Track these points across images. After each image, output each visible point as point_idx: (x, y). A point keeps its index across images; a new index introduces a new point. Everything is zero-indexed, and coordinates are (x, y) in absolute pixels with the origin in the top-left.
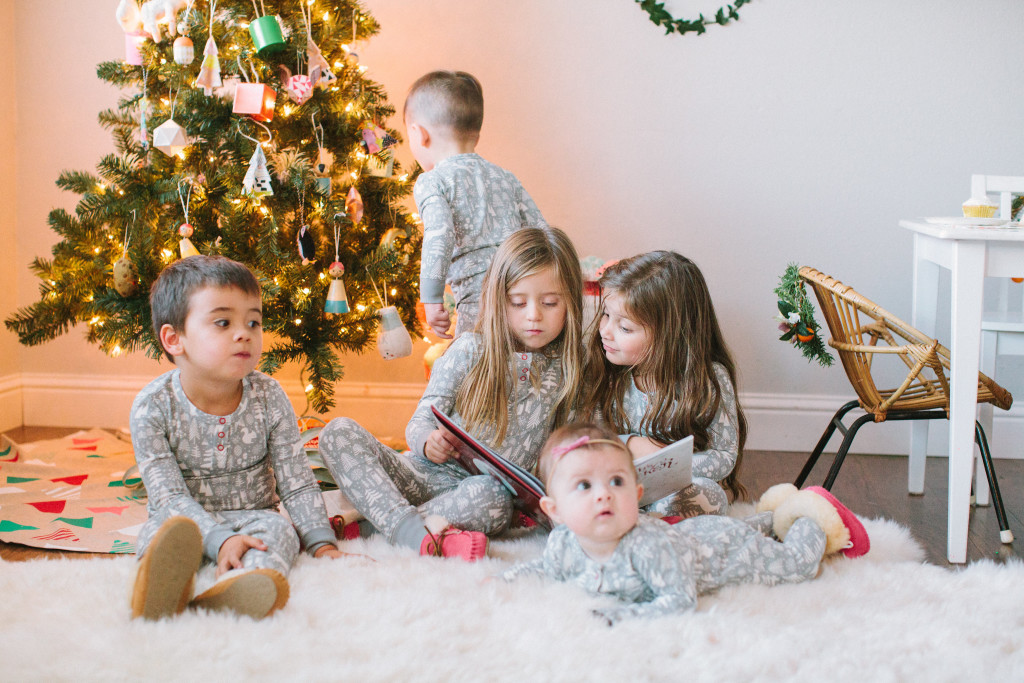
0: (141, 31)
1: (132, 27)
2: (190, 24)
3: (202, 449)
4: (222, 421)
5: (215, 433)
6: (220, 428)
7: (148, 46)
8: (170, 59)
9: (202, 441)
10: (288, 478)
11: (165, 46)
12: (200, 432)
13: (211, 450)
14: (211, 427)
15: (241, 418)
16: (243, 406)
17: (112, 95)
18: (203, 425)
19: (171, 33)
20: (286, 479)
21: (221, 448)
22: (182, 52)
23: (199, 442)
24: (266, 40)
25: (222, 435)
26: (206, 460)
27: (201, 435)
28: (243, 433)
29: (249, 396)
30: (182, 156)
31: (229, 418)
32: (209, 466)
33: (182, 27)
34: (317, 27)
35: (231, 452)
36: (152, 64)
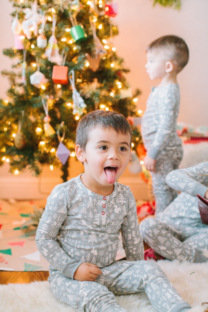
0: (22, 33)
1: (19, 32)
2: (45, 29)
3: (94, 214)
4: (105, 198)
5: (101, 205)
6: (103, 202)
7: (26, 40)
8: (36, 45)
9: (94, 209)
10: (134, 238)
11: (33, 40)
12: (93, 204)
13: (98, 215)
14: (99, 201)
15: (113, 199)
16: (115, 194)
17: (8, 63)
18: (95, 200)
19: (36, 34)
20: (132, 238)
21: (103, 213)
22: (41, 42)
23: (92, 209)
24: (79, 36)
25: (104, 206)
26: (96, 219)
27: (94, 206)
28: (115, 208)
29: (117, 190)
30: (43, 88)
31: (108, 198)
32: (98, 223)
33: (41, 31)
34: (98, 31)
35: (108, 217)
36: (27, 48)
